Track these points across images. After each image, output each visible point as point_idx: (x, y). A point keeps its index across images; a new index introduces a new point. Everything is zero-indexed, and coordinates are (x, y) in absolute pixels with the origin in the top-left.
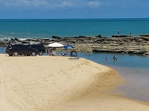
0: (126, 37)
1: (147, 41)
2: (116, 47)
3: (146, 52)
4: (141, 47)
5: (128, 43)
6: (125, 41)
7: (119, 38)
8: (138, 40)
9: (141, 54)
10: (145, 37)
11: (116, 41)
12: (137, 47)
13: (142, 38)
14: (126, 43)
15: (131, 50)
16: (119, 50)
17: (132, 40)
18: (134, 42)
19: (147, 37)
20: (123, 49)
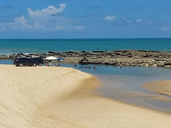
0: (104, 52)
1: (118, 56)
2: (96, 60)
3: (118, 63)
4: (114, 60)
5: (105, 57)
6: (102, 55)
7: (98, 53)
8: (112, 54)
9: (114, 64)
10: (117, 52)
11: (96, 55)
12: (111, 59)
13: (115, 53)
14: (103, 56)
15: (107, 62)
16: (98, 62)
17: (107, 54)
18: (109, 56)
19: (118, 52)
20: (101, 61)
